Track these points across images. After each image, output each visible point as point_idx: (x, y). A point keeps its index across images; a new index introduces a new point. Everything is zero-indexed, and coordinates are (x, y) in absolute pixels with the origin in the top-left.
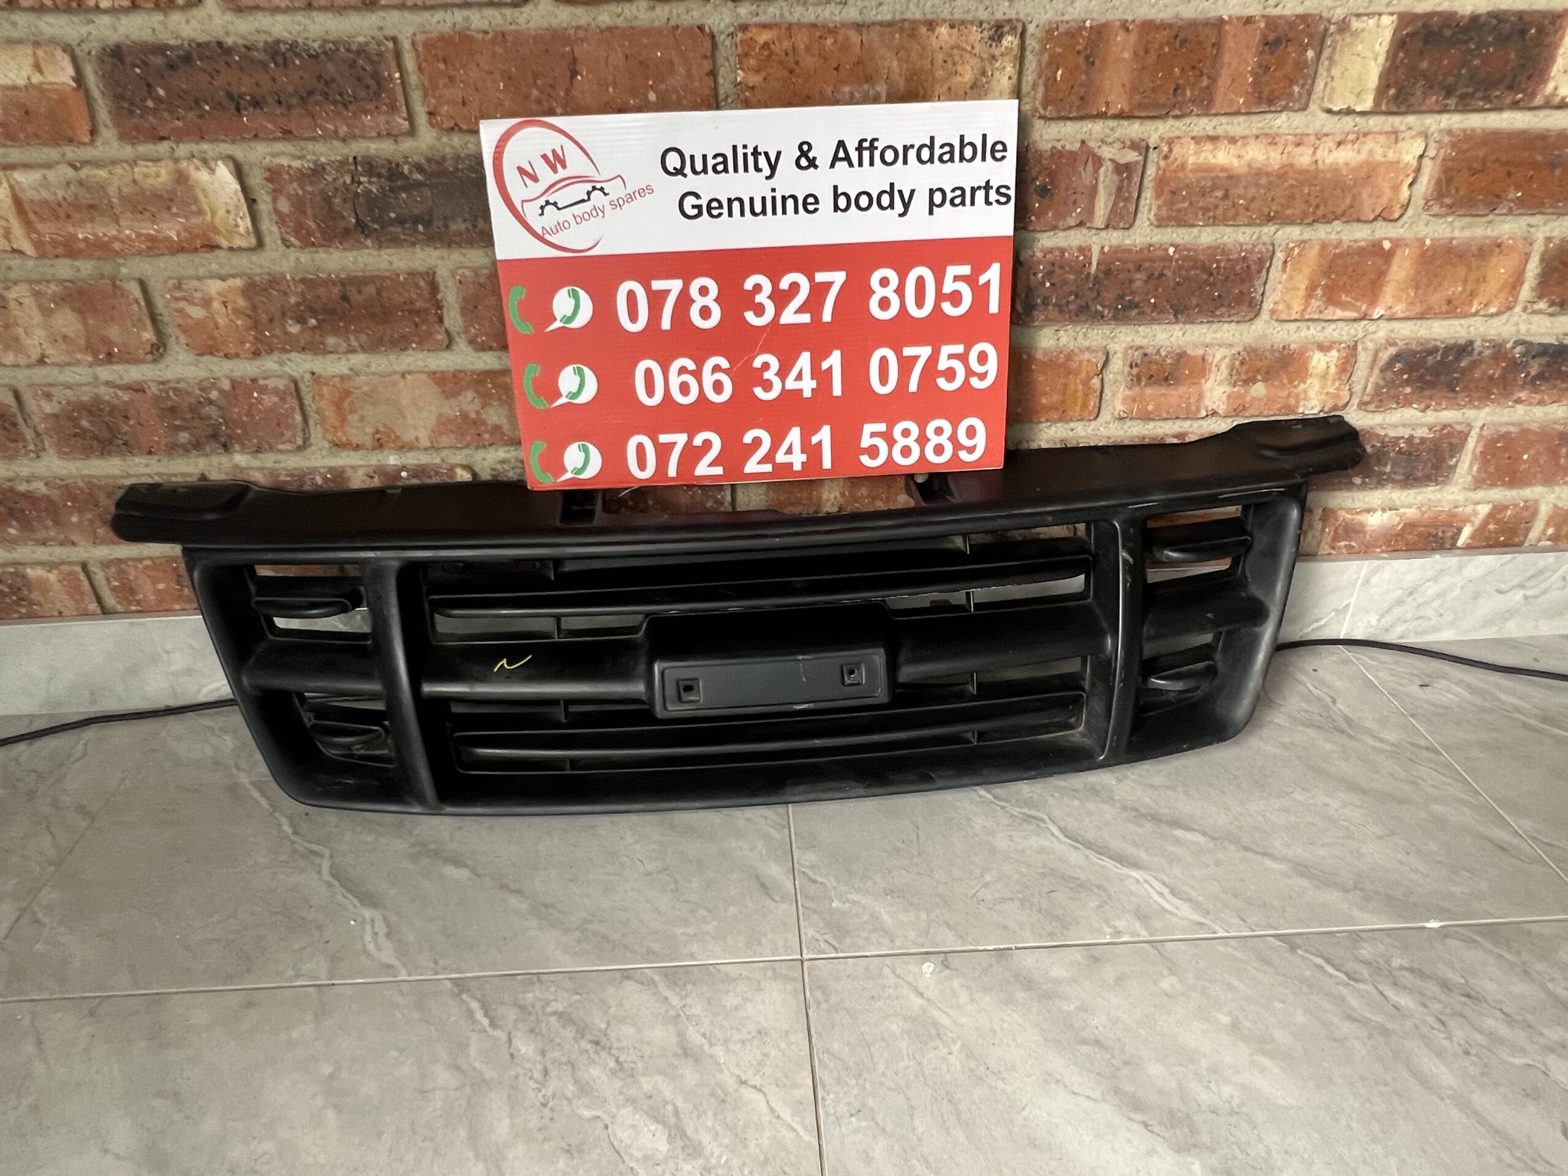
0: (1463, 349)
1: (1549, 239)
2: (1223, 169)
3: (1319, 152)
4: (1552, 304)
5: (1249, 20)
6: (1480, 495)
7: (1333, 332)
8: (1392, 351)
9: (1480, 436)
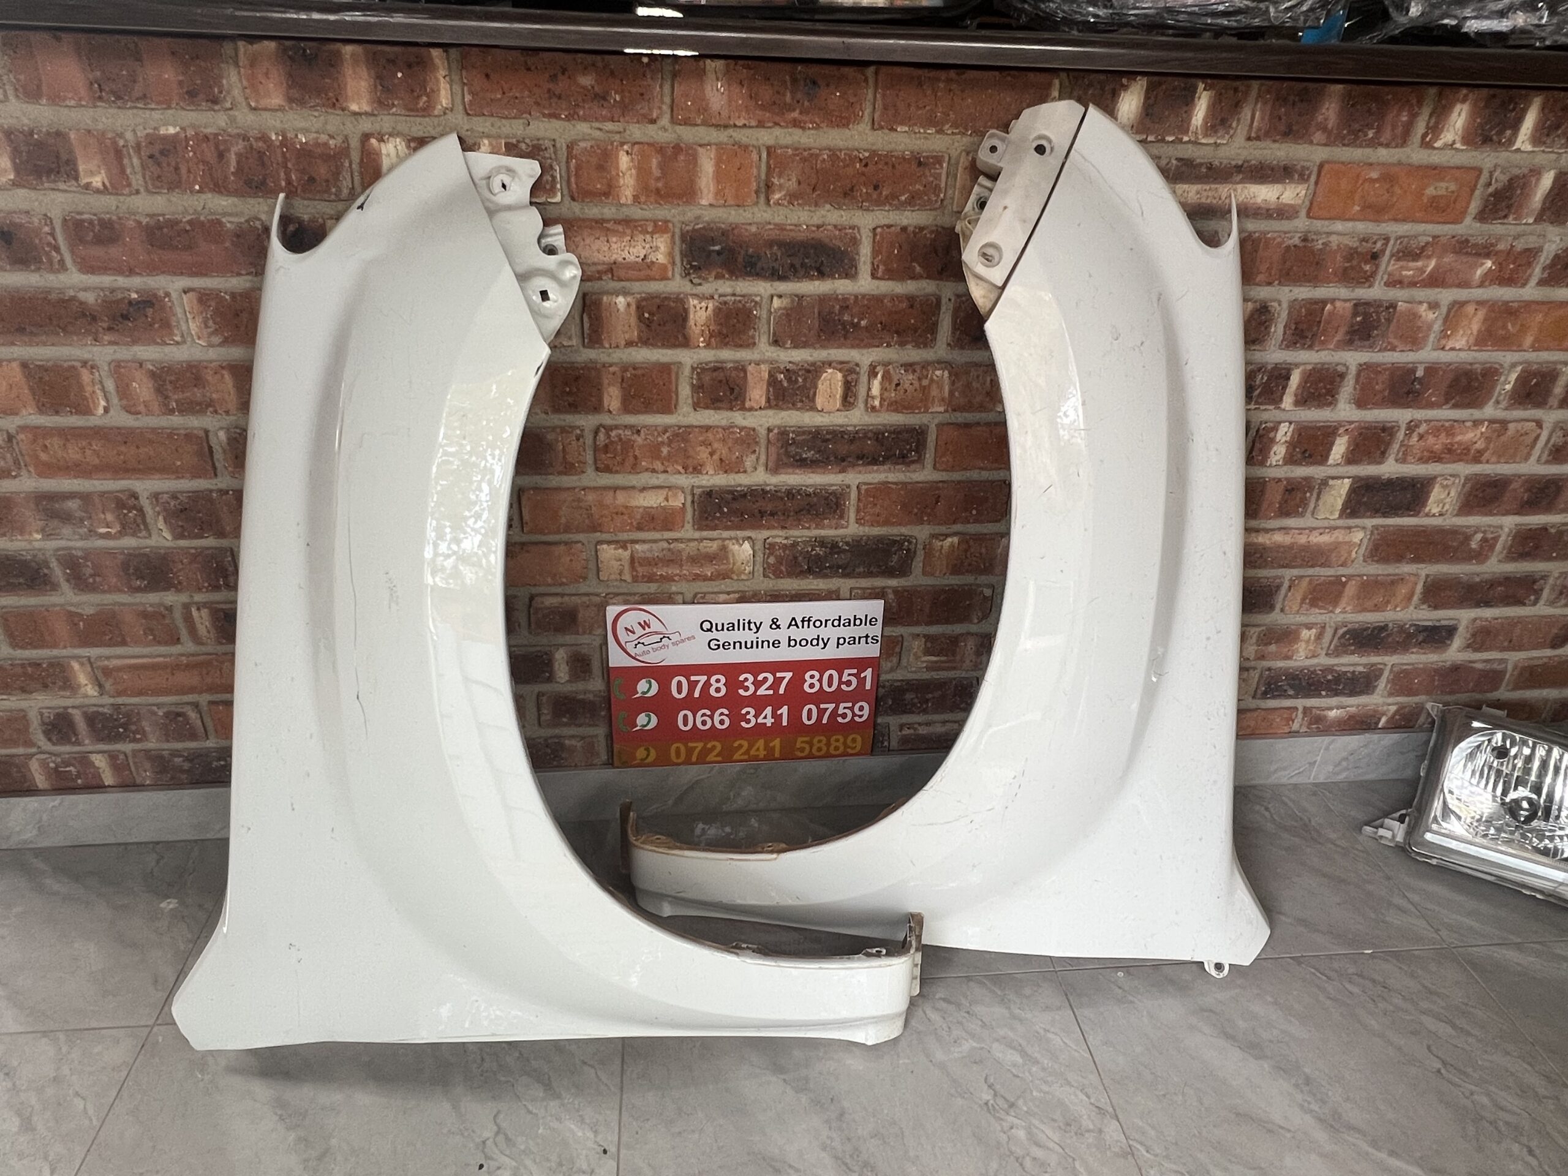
0: (1384, 628)
1: (1427, 576)
2: (1261, 544)
3: (1310, 538)
4: (1430, 606)
5: (1280, 480)
6: (1391, 700)
7: (1312, 619)
8: (1345, 629)
9: (1391, 671)
